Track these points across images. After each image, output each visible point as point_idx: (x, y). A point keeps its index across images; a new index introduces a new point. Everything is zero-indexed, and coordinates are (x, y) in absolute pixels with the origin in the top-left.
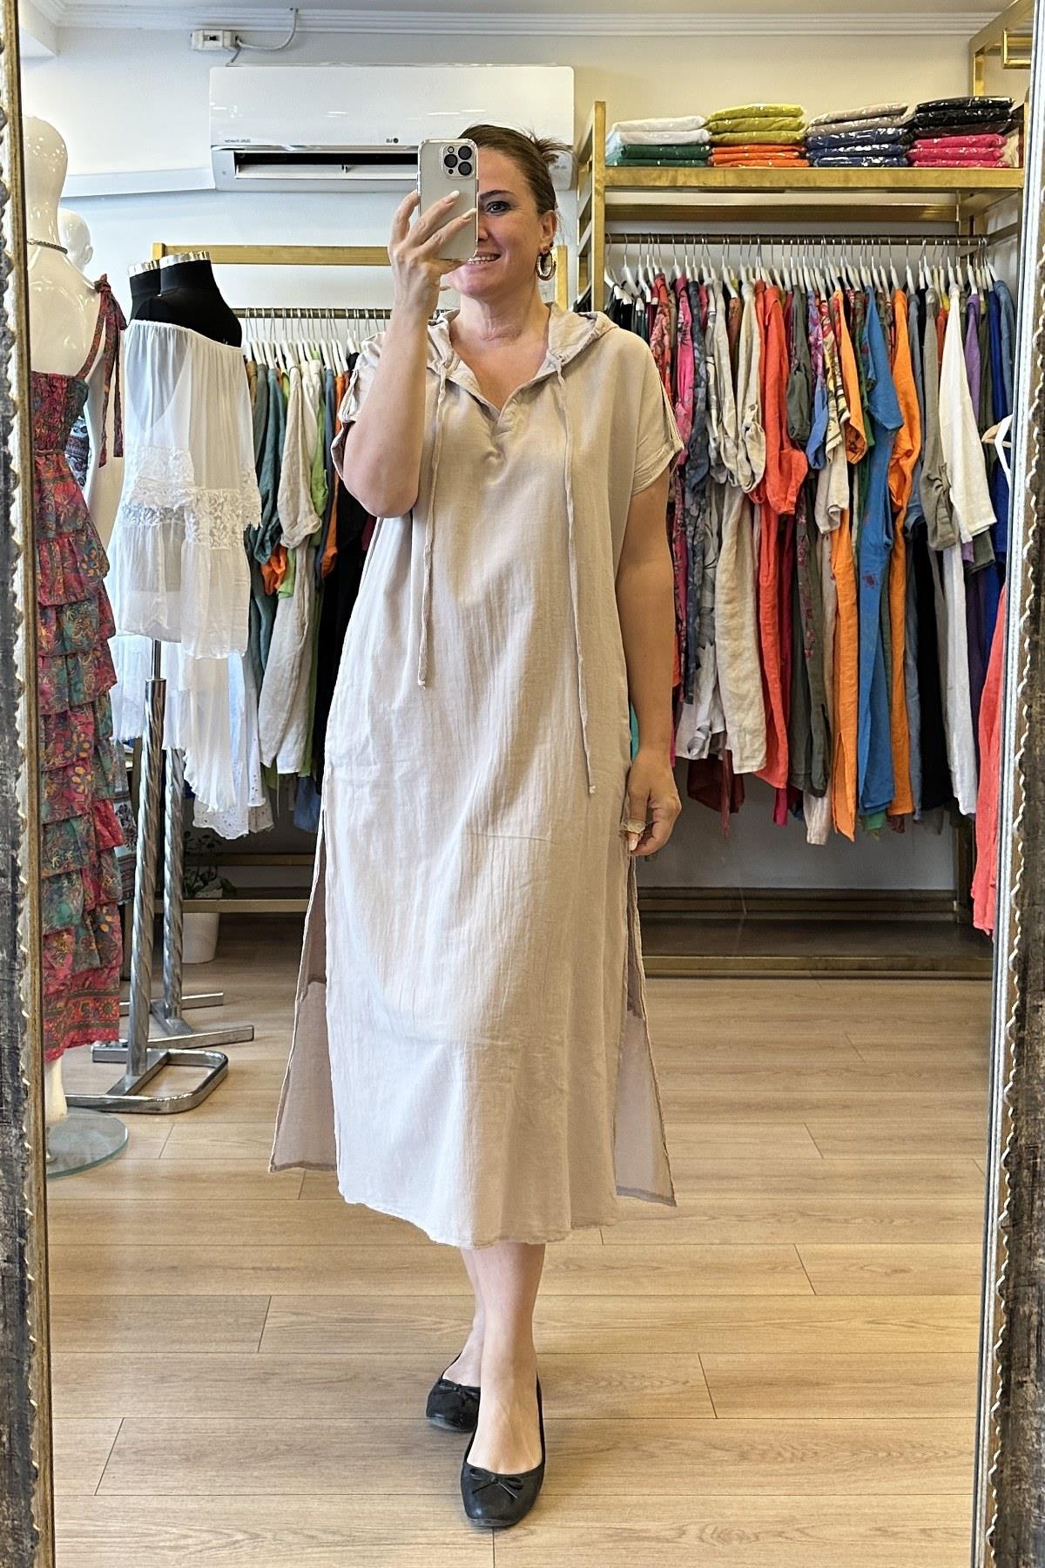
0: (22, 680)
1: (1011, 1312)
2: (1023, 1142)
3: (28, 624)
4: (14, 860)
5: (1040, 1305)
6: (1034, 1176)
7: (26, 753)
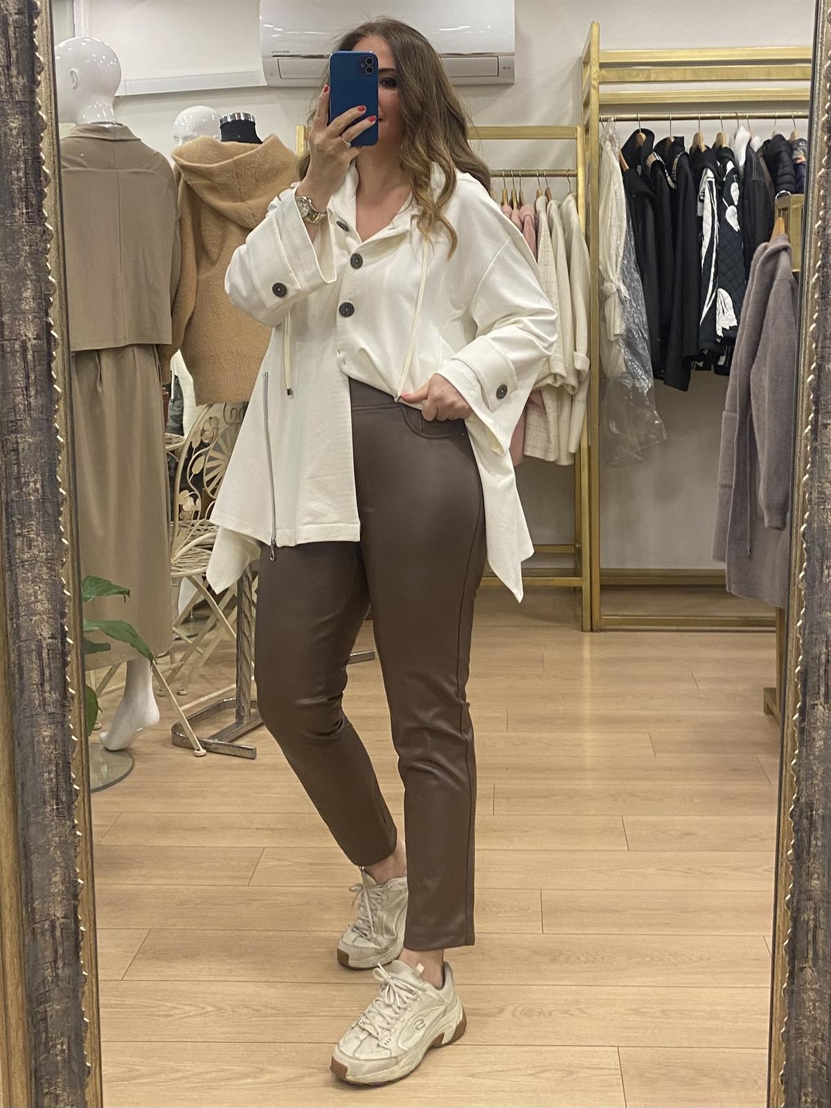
0: (64, 493)
1: (795, 920)
2: (803, 800)
3: (68, 451)
4: (62, 626)
5: (815, 913)
6: (811, 823)
7: (69, 547)
